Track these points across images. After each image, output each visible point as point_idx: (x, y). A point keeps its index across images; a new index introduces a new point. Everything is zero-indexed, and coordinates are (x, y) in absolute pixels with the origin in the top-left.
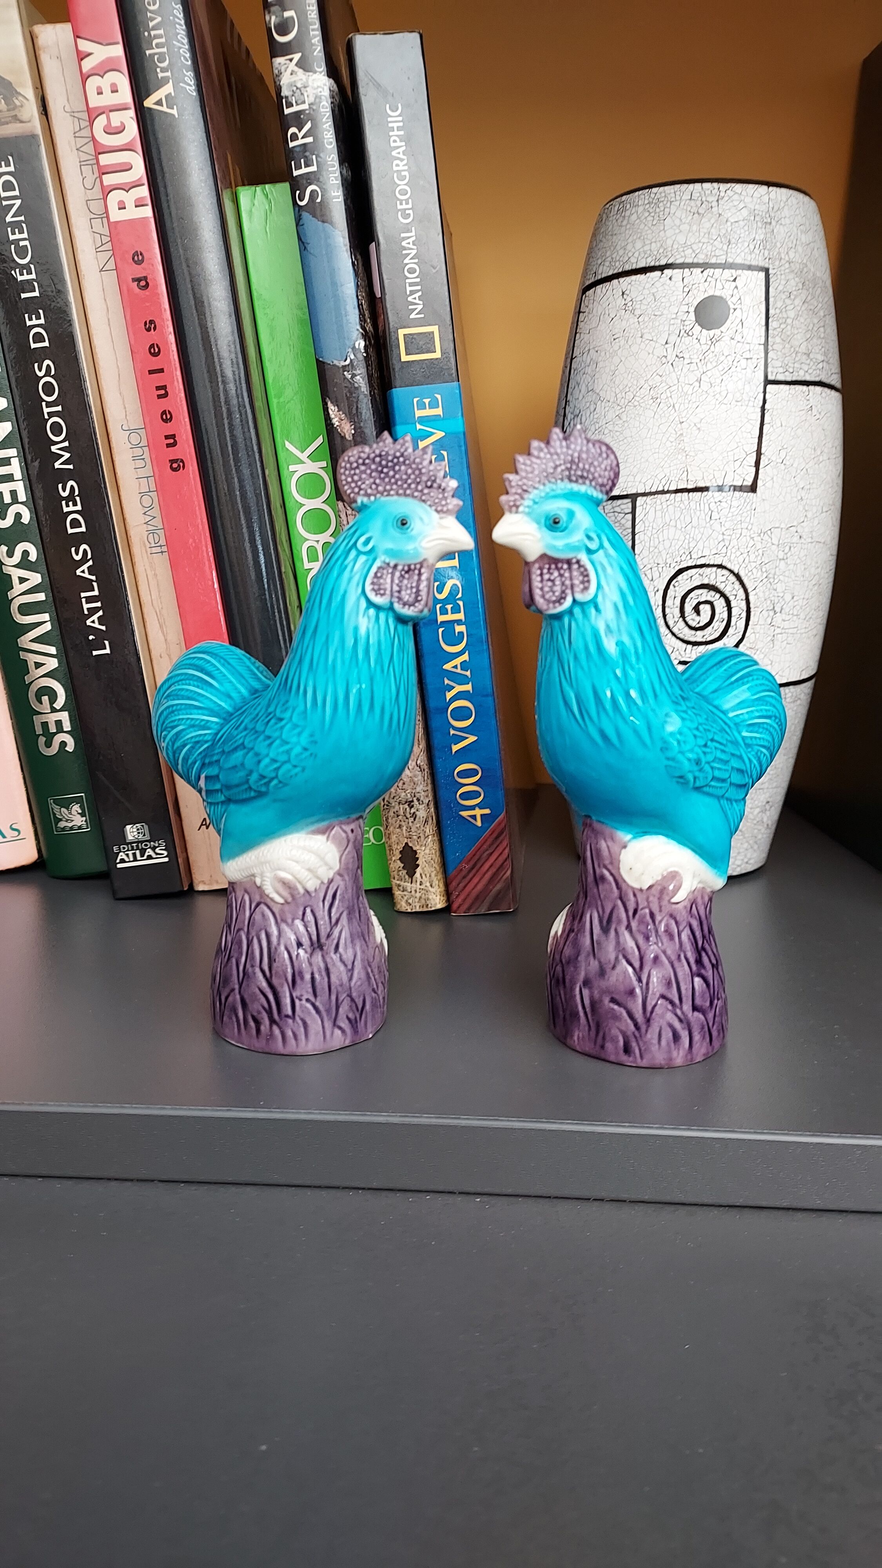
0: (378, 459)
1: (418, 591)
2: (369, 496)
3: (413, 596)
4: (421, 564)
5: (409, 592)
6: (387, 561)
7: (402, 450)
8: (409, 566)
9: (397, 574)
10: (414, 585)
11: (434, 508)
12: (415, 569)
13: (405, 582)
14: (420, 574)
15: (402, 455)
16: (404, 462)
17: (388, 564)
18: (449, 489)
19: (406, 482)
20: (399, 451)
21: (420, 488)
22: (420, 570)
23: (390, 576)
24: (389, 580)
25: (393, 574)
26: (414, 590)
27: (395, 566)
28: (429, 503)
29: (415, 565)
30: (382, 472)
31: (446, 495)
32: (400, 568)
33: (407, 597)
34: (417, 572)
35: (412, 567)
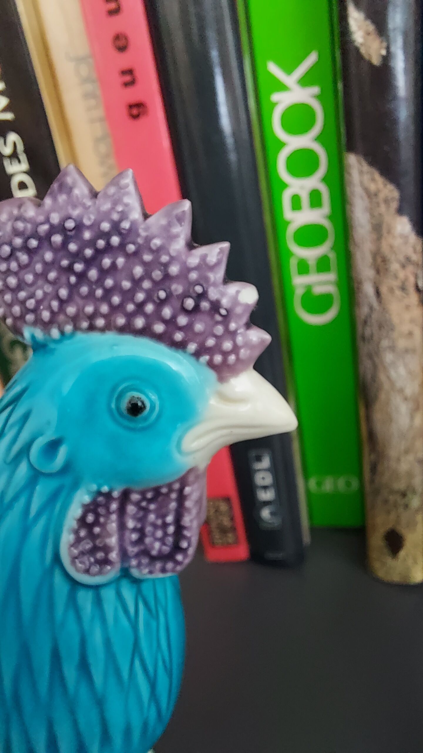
0: (57, 239)
1: (179, 528)
2: (46, 326)
3: (170, 540)
4: (183, 481)
5: (159, 534)
6: (105, 489)
7: (115, 217)
8: (157, 491)
9: (131, 509)
10: (170, 519)
11: (205, 358)
12: (171, 490)
13: (152, 517)
14: (182, 498)
15: (116, 228)
16: (122, 246)
17: (108, 496)
18: (239, 310)
19: (132, 300)
20: (106, 216)
21: (167, 312)
22: (181, 491)
23: (114, 517)
24: (113, 526)
25: (122, 511)
26: (171, 529)
27: (125, 495)
28: (192, 347)
29: (170, 486)
30: (70, 269)
31: (233, 326)
32: (135, 497)
33: (157, 545)
34: (174, 496)
35: (164, 490)
